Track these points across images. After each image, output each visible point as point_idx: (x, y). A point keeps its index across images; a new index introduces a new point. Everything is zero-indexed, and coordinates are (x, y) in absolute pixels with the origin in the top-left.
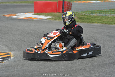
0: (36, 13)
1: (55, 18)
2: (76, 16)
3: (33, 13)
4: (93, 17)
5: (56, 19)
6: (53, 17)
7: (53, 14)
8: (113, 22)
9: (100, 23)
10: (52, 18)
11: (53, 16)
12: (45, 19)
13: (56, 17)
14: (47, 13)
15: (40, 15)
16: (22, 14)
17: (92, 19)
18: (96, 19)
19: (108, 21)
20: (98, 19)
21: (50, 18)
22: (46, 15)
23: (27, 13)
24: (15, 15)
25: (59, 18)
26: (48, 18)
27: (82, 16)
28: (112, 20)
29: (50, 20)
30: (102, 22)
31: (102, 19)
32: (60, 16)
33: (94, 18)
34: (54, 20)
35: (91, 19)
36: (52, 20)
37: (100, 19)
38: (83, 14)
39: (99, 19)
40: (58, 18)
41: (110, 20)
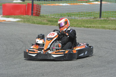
2: (45, 19)
3: (2, 16)
5: (25, 22)
6: (22, 20)
7: (22, 16)
10: (21, 21)
11: (22, 18)
12: (14, 22)
13: (25, 19)
15: (8, 17)
21: (19, 21)
22: (15, 18)
26: (17, 21)
27: (51, 19)
29: (19, 22)
32: (29, 19)
34: (23, 22)
36: (21, 23)
40: (27, 20)
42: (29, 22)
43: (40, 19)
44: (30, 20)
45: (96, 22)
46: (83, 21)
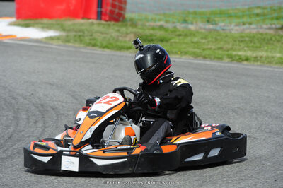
0: (20, 21)
1: (67, 36)
2: (134, 30)
3: (14, 20)
4: (180, 35)
5: (68, 41)
6: (63, 34)
7: (69, 23)
9: (191, 54)
10: (58, 38)
11: (64, 30)
12: (37, 41)
14: (50, 22)
15: (27, 26)
17: (177, 40)
18: (188, 40)
19: (221, 48)
20: (193, 42)
21: (51, 38)
22: (43, 28)
25: (80, 36)
26: (46, 38)
27: (151, 32)
28: (230, 46)
29: (51, 42)
31: (204, 41)
33: (181, 38)
35: (173, 40)
37: (197, 42)
39: (195, 40)
40: (75, 36)
42: (81, 41)
43: (118, 31)
44: (86, 32)
45: (278, 41)
46: (243, 37)
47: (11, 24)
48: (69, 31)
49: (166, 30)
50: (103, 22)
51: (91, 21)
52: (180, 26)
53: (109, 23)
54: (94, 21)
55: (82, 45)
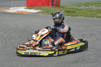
0: (28, 7)
1: (44, 12)
2: (64, 9)
3: (26, 7)
4: (78, 10)
5: (44, 13)
6: (42, 11)
8: (96, 15)
9: (84, 16)
10: (41, 12)
11: (42, 10)
12: (34, 13)
14: (37, 7)
15: (31, 9)
16: (15, 7)
18: (81, 12)
19: (92, 14)
20: (83, 12)
21: (39, 12)
22: (36, 9)
23: (20, 7)
24: (8, 9)
25: (48, 11)
26: (37, 12)
27: (69, 9)
28: (95, 13)
29: (39, 13)
30: (85, 15)
31: (86, 12)
33: (79, 11)
34: (42, 14)
35: (77, 12)
36: (40, 14)
38: (71, 7)
39: (84, 11)
40: (46, 11)
41: (94, 13)
42: (48, 13)
44: (49, 10)
47: (25, 8)
48: (44, 10)
49: (74, 9)
50: (54, 7)
51: (50, 7)
52: (78, 8)
53: (55, 7)
54: (51, 7)
55: (49, 14)
